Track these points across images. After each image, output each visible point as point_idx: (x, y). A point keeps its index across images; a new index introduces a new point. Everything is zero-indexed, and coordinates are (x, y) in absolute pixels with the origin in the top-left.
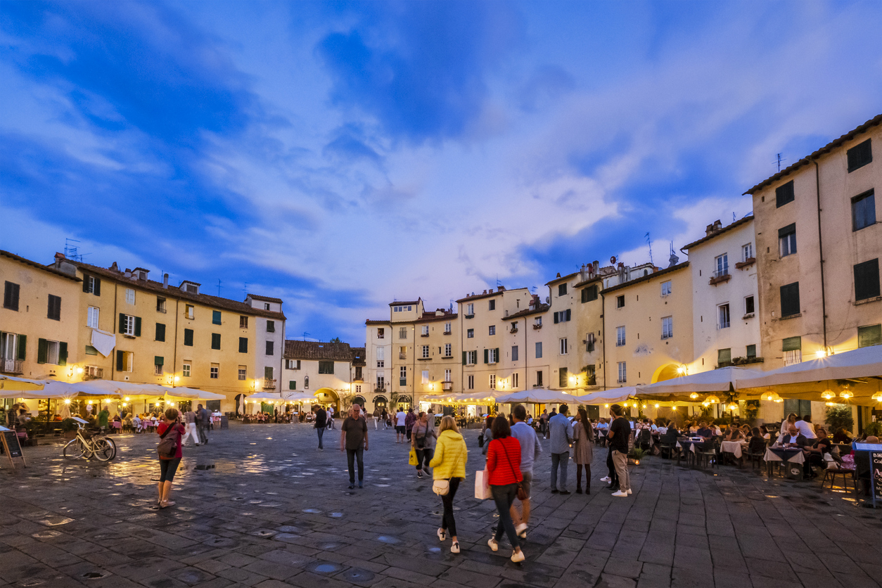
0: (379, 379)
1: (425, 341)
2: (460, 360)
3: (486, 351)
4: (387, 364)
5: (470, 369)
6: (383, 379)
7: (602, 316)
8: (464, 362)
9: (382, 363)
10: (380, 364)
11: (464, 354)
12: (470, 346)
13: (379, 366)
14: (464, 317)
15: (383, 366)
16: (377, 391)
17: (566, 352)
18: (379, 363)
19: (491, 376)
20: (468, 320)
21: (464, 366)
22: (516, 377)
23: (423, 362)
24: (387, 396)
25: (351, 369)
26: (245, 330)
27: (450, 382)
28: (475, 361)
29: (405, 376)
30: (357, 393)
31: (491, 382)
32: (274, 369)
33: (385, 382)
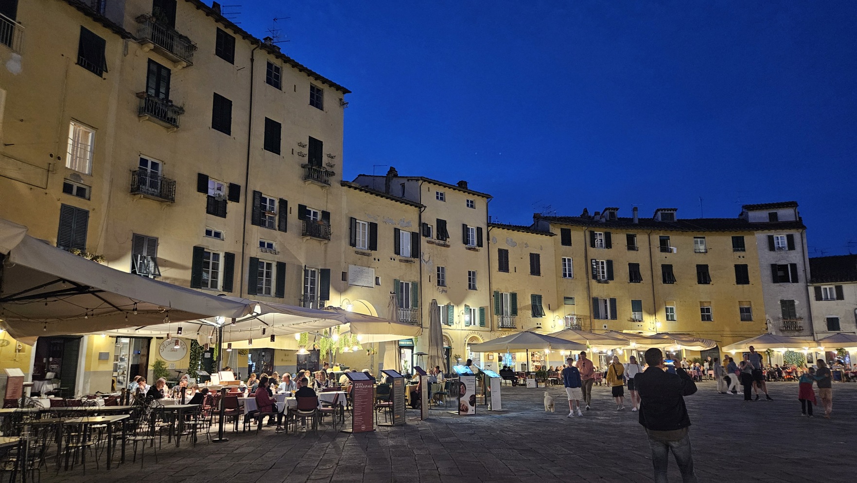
26: (742, 254)
32: (797, 303)
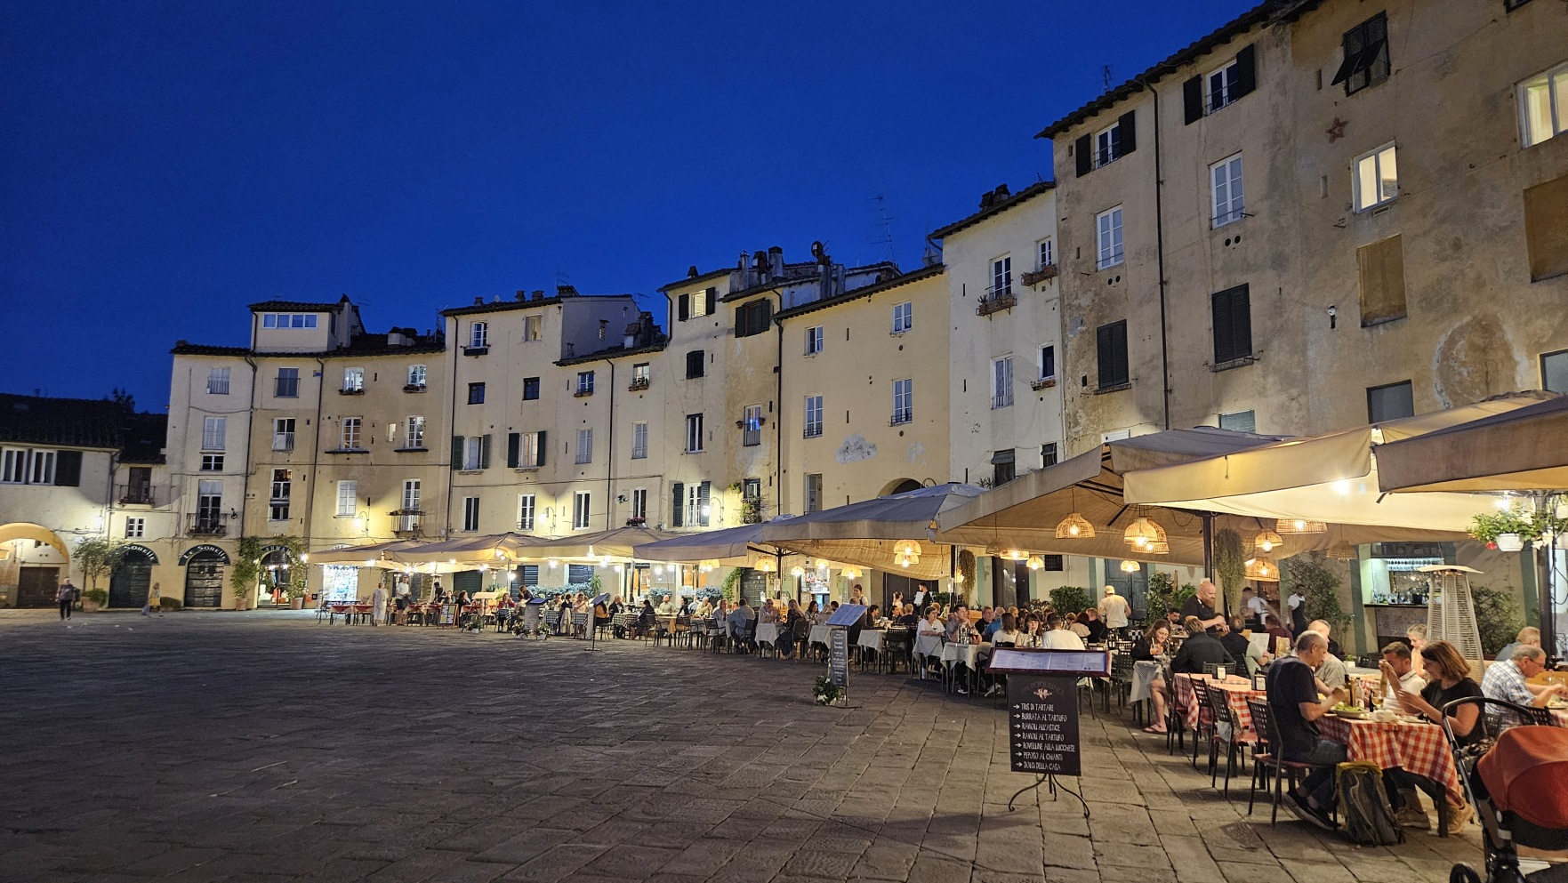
0: (203, 501)
1: (351, 407)
2: (445, 455)
3: (514, 440)
4: (234, 462)
5: (471, 479)
6: (217, 501)
7: (778, 370)
8: (456, 463)
9: (219, 460)
10: (213, 463)
11: (457, 442)
12: (471, 423)
13: (206, 467)
14: (461, 351)
15: (219, 467)
16: (195, 533)
17: (700, 447)
18: (207, 459)
19: (525, 499)
20: (472, 358)
21: (456, 473)
22: (583, 503)
23: (342, 458)
24: (227, 545)
25: (112, 473)
27: (414, 513)
28: (484, 462)
29: (287, 492)
30: (130, 540)
31: (524, 514)
33: (223, 509)
